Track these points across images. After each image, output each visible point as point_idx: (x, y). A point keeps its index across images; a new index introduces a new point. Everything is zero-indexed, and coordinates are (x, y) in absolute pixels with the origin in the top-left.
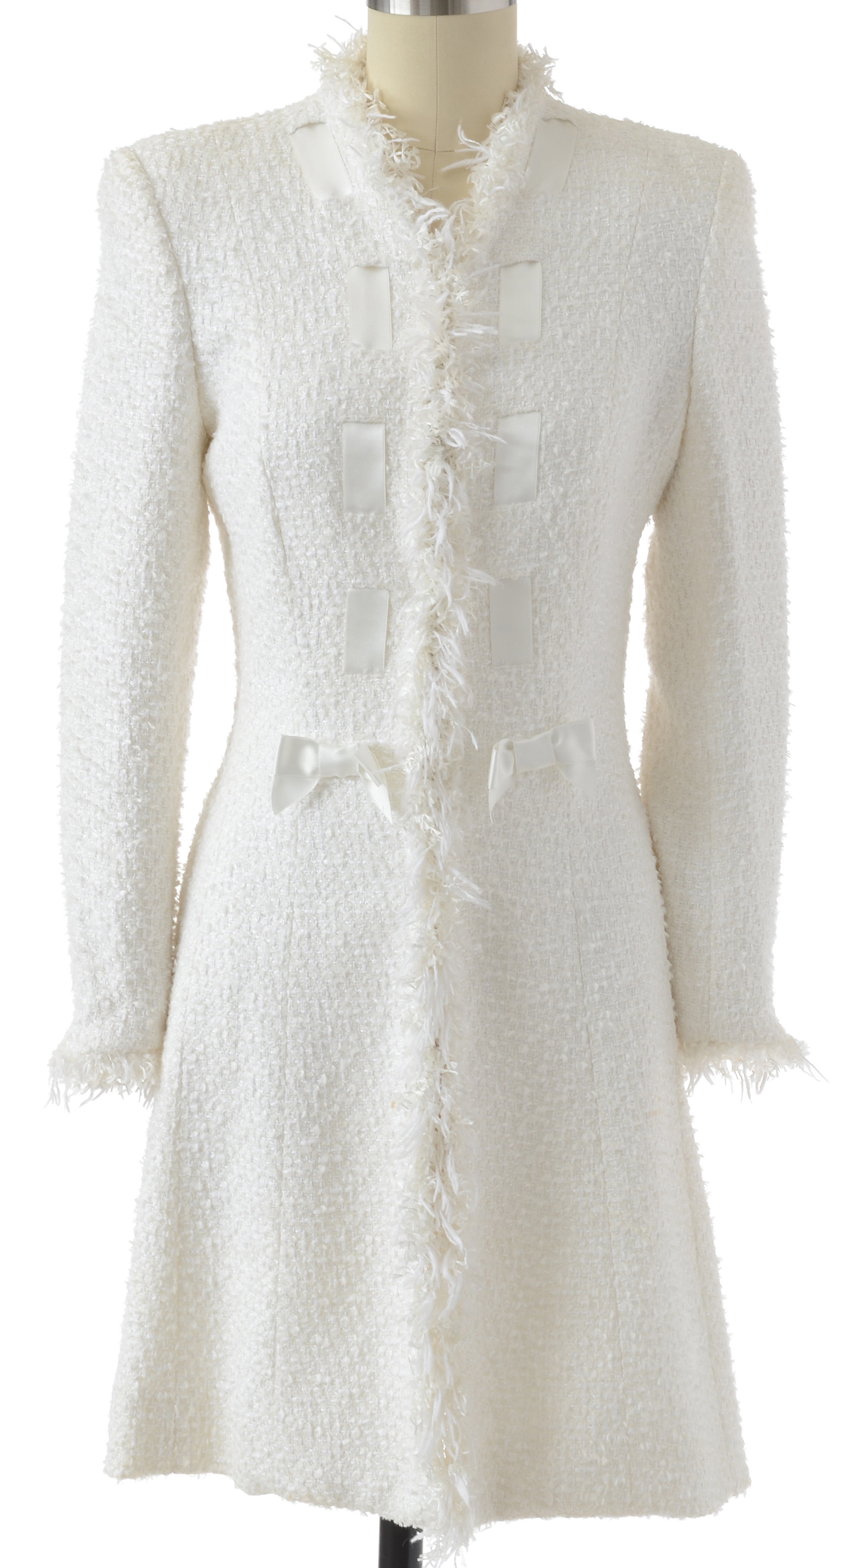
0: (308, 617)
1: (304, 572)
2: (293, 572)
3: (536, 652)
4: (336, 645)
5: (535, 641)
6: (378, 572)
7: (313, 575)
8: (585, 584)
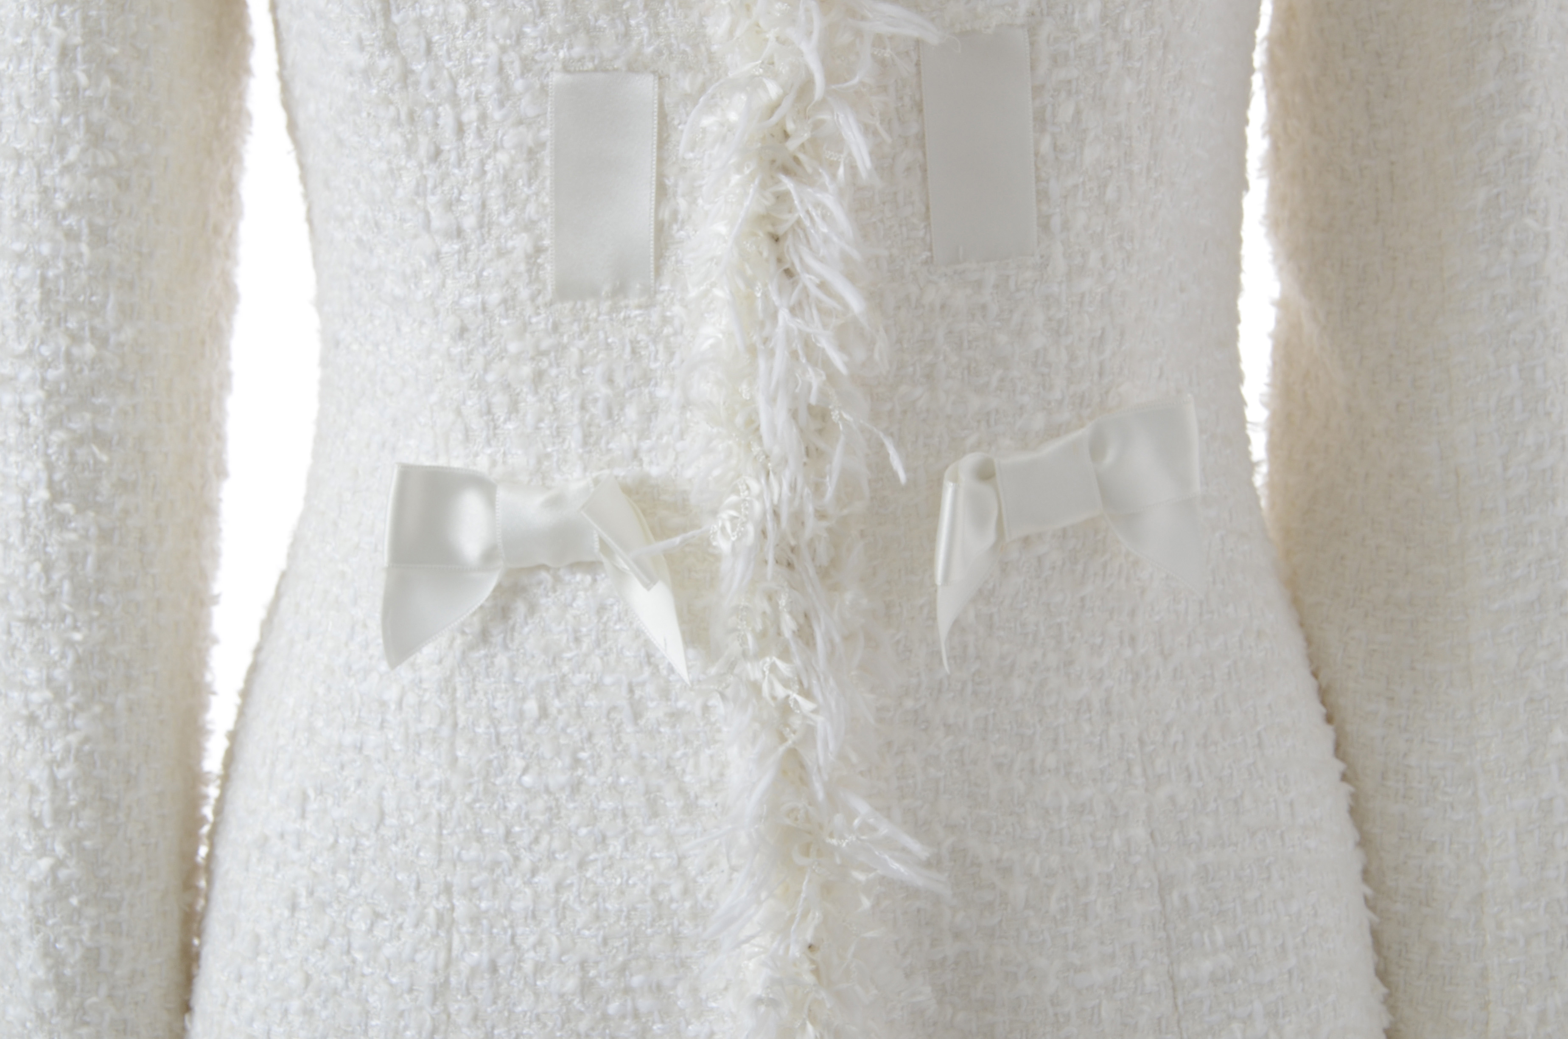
0: (453, 157)
1: (436, 38)
2: (409, 38)
3: (1045, 226)
4: (529, 226)
5: (1043, 195)
6: (627, 26)
7: (459, 43)
8: (1166, 46)
